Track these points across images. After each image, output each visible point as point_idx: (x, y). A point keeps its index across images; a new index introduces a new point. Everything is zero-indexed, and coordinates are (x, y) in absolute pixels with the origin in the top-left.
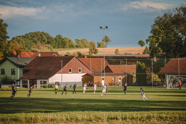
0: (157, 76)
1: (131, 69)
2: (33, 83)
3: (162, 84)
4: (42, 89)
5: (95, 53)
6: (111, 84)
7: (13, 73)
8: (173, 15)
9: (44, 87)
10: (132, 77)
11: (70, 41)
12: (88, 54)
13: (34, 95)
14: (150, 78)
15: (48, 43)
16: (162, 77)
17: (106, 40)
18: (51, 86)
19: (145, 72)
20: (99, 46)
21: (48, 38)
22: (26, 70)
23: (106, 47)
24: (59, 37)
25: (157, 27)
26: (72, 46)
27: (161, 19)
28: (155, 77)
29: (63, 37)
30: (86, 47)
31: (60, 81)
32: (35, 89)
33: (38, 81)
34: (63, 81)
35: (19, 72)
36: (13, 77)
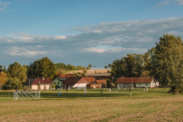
0: (114, 84)
1: (105, 81)
2: (67, 87)
3: (116, 87)
4: (71, 90)
5: (86, 73)
6: (97, 88)
7: (59, 83)
8: (120, 60)
9: (72, 89)
10: (105, 84)
11: (74, 67)
12: (83, 73)
13: (69, 92)
14: (112, 85)
15: (64, 68)
16: (116, 84)
17: (90, 66)
18: (74, 88)
19: (110, 83)
20: (87, 69)
21: (64, 66)
22: (64, 82)
23: (90, 69)
24: (69, 65)
25: (114, 65)
26: (75, 69)
27: (115, 61)
28: (113, 85)
29: (71, 65)
30: (81, 69)
31: (77, 86)
32: (68, 89)
33: (69, 87)
34: (79, 86)
35: (61, 83)
36: (59, 85)
